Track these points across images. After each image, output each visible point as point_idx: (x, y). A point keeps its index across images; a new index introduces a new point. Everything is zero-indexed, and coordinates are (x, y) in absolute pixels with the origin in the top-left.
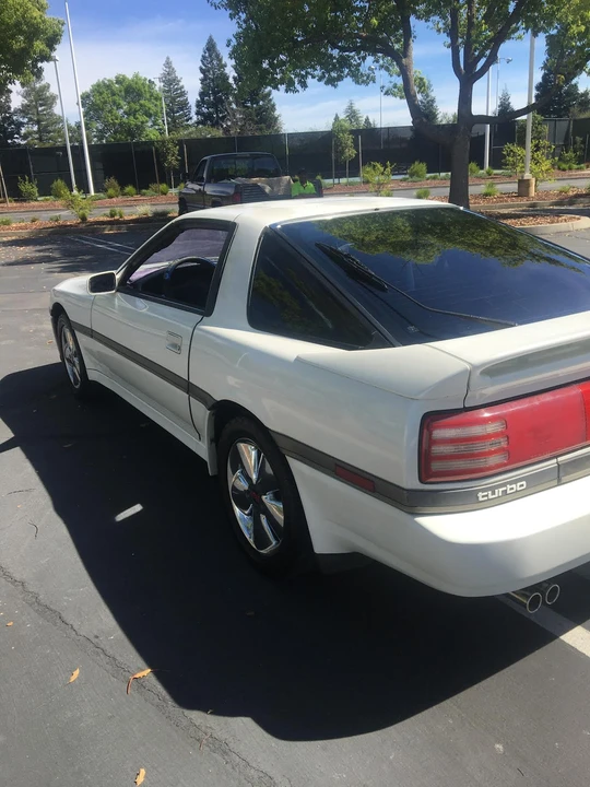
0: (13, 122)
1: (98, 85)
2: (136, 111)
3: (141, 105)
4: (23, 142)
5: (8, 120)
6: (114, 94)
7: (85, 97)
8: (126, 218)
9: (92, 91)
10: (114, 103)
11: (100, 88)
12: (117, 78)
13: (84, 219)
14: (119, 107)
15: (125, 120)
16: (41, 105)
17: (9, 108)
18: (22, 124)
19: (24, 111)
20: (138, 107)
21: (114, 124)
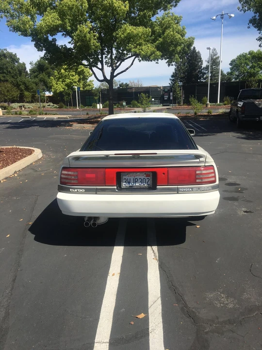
0: (202, 73)
1: (240, 56)
2: (255, 67)
3: (258, 64)
4: (204, 81)
5: (200, 72)
6: (246, 59)
7: (233, 61)
8: (213, 114)
9: (237, 59)
10: (246, 63)
11: (240, 58)
12: (249, 52)
13: (195, 113)
14: (248, 65)
15: (249, 71)
16: (214, 65)
17: (202, 67)
18: (205, 73)
19: (207, 68)
20: (256, 65)
21: (244, 73)
